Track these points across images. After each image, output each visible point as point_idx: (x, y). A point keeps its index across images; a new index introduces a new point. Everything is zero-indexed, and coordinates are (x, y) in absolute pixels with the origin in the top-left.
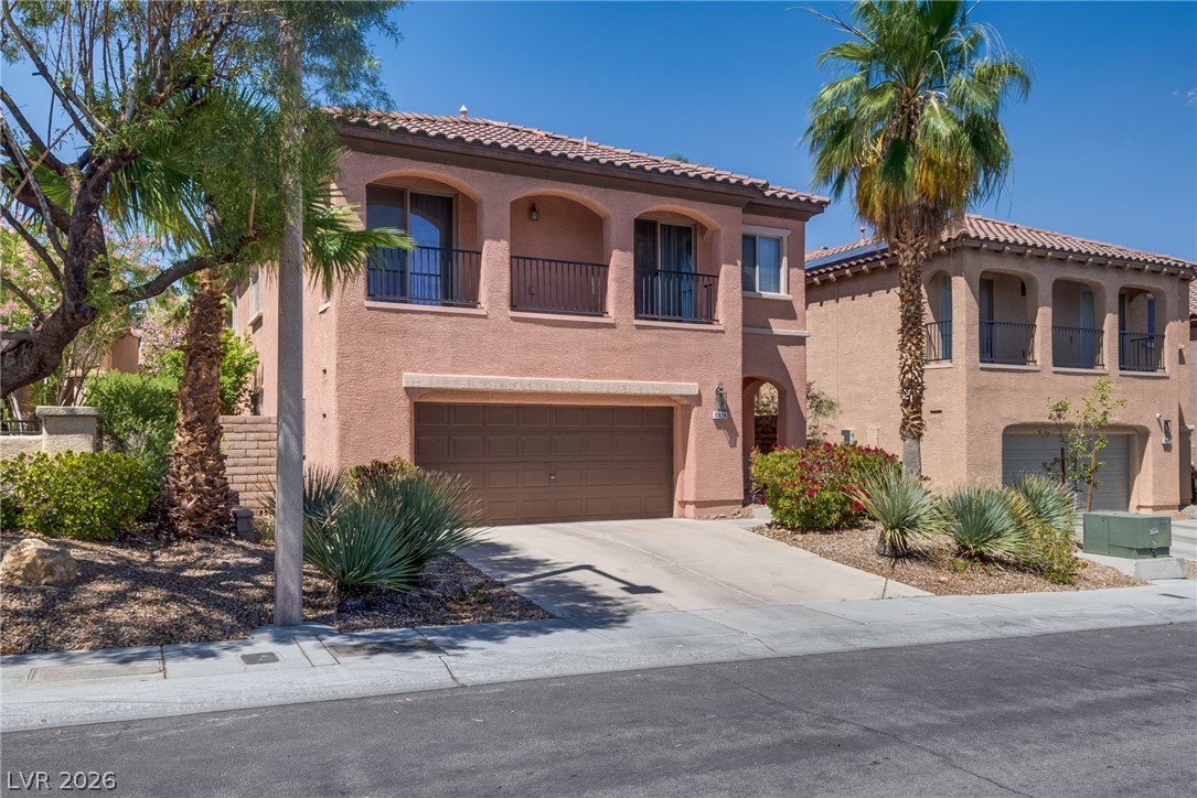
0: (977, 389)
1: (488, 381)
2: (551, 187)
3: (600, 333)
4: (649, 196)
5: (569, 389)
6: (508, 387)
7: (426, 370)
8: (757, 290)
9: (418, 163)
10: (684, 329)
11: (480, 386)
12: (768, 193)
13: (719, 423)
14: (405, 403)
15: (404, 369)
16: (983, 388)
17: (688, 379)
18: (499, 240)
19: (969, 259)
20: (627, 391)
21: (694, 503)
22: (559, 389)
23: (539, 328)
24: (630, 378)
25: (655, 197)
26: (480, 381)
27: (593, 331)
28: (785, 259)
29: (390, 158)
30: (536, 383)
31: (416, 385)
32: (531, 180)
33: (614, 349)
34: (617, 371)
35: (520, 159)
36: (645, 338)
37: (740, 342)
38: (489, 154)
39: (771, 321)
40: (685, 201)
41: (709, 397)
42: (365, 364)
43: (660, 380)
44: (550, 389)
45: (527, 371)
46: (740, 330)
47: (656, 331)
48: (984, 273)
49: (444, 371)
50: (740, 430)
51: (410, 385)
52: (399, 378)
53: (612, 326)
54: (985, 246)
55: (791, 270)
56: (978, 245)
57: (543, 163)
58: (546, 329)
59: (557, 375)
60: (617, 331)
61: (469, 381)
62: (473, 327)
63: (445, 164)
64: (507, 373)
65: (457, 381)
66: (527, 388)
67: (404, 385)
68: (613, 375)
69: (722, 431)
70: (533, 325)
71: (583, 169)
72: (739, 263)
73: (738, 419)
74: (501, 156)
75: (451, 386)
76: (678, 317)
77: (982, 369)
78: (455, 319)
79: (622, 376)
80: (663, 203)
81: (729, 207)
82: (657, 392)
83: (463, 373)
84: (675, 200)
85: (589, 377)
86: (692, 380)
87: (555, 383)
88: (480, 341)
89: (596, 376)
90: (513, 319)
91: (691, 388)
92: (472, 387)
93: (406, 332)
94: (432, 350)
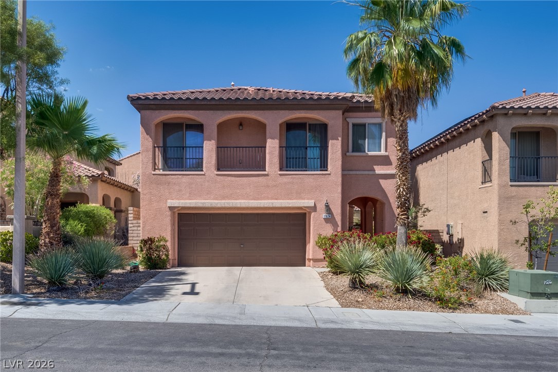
0: (507, 198)
1: (204, 203)
2: (236, 113)
3: (260, 179)
4: (287, 111)
5: (243, 206)
6: (214, 205)
7: (178, 199)
8: (366, 151)
9: (175, 111)
10: (307, 174)
11: (201, 205)
12: (355, 100)
13: (327, 220)
14: (169, 213)
15: (168, 199)
16: (512, 197)
17: (308, 199)
18: (211, 141)
19: (501, 121)
20: (274, 205)
21: (312, 259)
22: (239, 206)
23: (229, 178)
24: (276, 199)
25: (290, 111)
26: (201, 203)
27: (257, 178)
28: (384, 134)
29: (163, 111)
30: (228, 203)
31: (172, 206)
32: (226, 112)
33: (268, 186)
34: (270, 196)
35: (218, 103)
36: (285, 179)
37: (340, 179)
38: (203, 103)
39: (375, 167)
40: (308, 111)
41: (321, 207)
42: (152, 198)
43: (293, 200)
44: (234, 205)
45: (223, 198)
46: (340, 173)
47: (290, 176)
48: (513, 129)
49: (185, 199)
50: (339, 223)
51: (170, 206)
52: (166, 203)
53: (267, 175)
54: (511, 112)
55: (389, 140)
56: (506, 112)
57: (228, 103)
58: (233, 179)
59: (238, 199)
60: (269, 177)
61: (196, 203)
62: (199, 179)
63: (186, 110)
64: (214, 199)
65: (190, 203)
66: (223, 205)
67: (168, 206)
68: (268, 198)
69: (329, 225)
70: (226, 177)
71: (248, 103)
72: (340, 139)
73: (338, 218)
74: (209, 103)
75: (188, 205)
76: (304, 169)
77: (511, 186)
78: (190, 176)
79: (272, 199)
80: (295, 114)
81: (334, 111)
82: (290, 205)
83: (194, 200)
84: (301, 111)
85: (255, 200)
86: (311, 199)
87: (237, 203)
88: (202, 185)
89: (258, 199)
90: (217, 175)
91: (311, 203)
92: (197, 206)
93: (169, 183)
94: (180, 191)
